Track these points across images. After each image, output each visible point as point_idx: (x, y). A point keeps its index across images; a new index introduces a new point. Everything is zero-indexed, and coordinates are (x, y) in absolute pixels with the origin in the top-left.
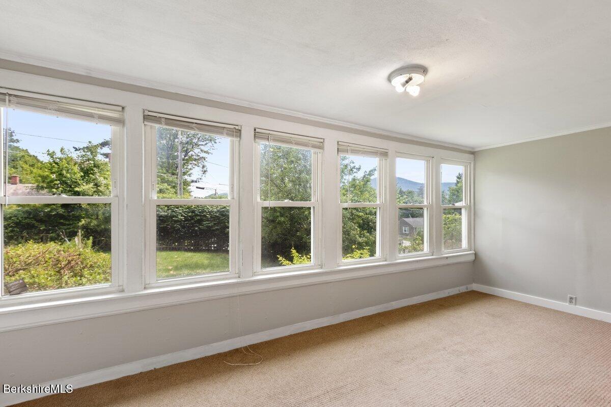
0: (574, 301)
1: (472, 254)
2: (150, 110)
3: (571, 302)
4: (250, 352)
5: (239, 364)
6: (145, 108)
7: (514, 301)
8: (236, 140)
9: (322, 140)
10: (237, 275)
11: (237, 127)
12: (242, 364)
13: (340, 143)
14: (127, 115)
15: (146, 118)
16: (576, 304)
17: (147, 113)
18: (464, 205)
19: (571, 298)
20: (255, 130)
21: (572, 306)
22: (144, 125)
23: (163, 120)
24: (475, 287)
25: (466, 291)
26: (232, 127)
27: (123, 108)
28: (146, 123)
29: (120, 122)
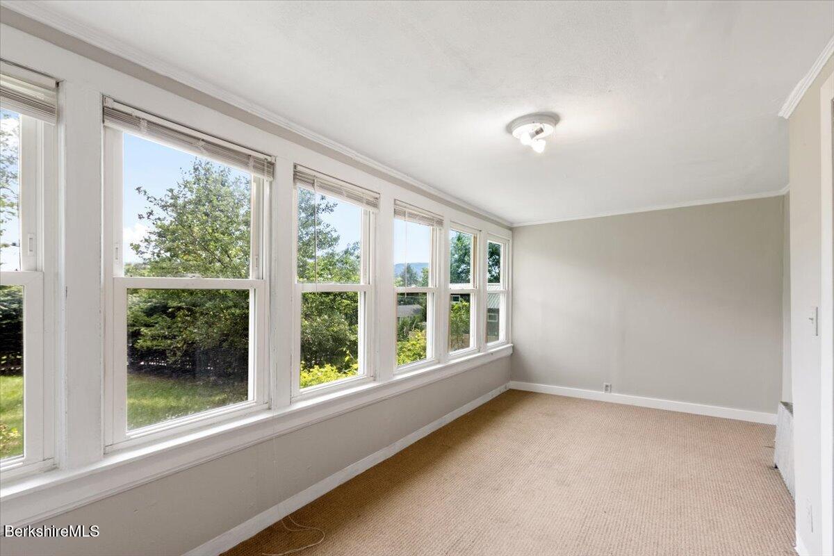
0: (609, 389)
1: (510, 347)
2: (117, 98)
3: (606, 390)
4: (296, 527)
5: (290, 551)
6: (107, 93)
7: (555, 396)
8: (266, 179)
9: (377, 196)
10: (266, 406)
11: (269, 159)
12: (297, 550)
13: (397, 202)
14: (66, 99)
15: (108, 113)
16: (611, 392)
17: (110, 104)
18: (502, 289)
19: (607, 386)
20: (295, 167)
21: (608, 394)
22: (104, 126)
23: (144, 124)
24: (513, 385)
25: (505, 390)
26: (262, 156)
27: (58, 84)
28: (108, 123)
29: (49, 110)
